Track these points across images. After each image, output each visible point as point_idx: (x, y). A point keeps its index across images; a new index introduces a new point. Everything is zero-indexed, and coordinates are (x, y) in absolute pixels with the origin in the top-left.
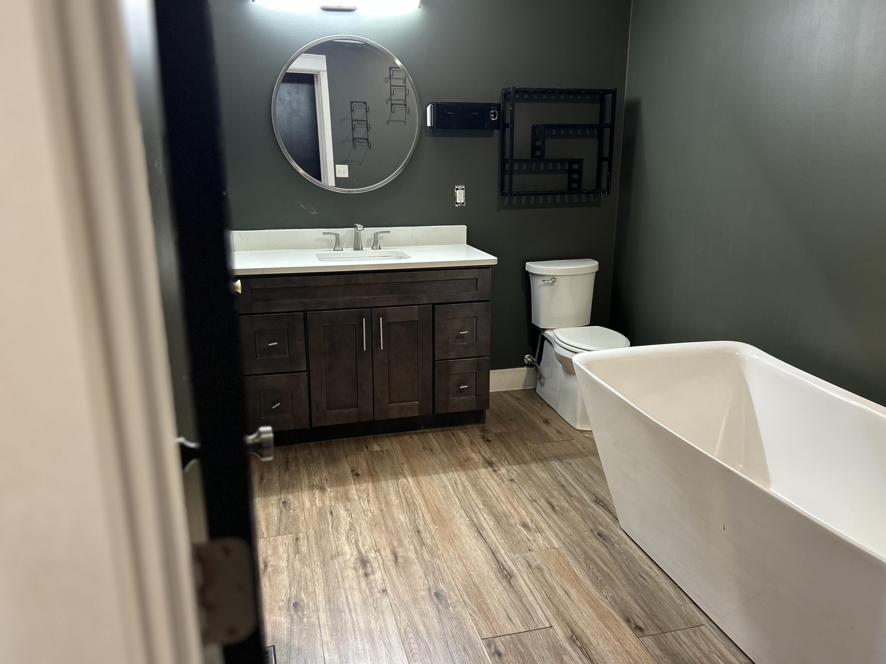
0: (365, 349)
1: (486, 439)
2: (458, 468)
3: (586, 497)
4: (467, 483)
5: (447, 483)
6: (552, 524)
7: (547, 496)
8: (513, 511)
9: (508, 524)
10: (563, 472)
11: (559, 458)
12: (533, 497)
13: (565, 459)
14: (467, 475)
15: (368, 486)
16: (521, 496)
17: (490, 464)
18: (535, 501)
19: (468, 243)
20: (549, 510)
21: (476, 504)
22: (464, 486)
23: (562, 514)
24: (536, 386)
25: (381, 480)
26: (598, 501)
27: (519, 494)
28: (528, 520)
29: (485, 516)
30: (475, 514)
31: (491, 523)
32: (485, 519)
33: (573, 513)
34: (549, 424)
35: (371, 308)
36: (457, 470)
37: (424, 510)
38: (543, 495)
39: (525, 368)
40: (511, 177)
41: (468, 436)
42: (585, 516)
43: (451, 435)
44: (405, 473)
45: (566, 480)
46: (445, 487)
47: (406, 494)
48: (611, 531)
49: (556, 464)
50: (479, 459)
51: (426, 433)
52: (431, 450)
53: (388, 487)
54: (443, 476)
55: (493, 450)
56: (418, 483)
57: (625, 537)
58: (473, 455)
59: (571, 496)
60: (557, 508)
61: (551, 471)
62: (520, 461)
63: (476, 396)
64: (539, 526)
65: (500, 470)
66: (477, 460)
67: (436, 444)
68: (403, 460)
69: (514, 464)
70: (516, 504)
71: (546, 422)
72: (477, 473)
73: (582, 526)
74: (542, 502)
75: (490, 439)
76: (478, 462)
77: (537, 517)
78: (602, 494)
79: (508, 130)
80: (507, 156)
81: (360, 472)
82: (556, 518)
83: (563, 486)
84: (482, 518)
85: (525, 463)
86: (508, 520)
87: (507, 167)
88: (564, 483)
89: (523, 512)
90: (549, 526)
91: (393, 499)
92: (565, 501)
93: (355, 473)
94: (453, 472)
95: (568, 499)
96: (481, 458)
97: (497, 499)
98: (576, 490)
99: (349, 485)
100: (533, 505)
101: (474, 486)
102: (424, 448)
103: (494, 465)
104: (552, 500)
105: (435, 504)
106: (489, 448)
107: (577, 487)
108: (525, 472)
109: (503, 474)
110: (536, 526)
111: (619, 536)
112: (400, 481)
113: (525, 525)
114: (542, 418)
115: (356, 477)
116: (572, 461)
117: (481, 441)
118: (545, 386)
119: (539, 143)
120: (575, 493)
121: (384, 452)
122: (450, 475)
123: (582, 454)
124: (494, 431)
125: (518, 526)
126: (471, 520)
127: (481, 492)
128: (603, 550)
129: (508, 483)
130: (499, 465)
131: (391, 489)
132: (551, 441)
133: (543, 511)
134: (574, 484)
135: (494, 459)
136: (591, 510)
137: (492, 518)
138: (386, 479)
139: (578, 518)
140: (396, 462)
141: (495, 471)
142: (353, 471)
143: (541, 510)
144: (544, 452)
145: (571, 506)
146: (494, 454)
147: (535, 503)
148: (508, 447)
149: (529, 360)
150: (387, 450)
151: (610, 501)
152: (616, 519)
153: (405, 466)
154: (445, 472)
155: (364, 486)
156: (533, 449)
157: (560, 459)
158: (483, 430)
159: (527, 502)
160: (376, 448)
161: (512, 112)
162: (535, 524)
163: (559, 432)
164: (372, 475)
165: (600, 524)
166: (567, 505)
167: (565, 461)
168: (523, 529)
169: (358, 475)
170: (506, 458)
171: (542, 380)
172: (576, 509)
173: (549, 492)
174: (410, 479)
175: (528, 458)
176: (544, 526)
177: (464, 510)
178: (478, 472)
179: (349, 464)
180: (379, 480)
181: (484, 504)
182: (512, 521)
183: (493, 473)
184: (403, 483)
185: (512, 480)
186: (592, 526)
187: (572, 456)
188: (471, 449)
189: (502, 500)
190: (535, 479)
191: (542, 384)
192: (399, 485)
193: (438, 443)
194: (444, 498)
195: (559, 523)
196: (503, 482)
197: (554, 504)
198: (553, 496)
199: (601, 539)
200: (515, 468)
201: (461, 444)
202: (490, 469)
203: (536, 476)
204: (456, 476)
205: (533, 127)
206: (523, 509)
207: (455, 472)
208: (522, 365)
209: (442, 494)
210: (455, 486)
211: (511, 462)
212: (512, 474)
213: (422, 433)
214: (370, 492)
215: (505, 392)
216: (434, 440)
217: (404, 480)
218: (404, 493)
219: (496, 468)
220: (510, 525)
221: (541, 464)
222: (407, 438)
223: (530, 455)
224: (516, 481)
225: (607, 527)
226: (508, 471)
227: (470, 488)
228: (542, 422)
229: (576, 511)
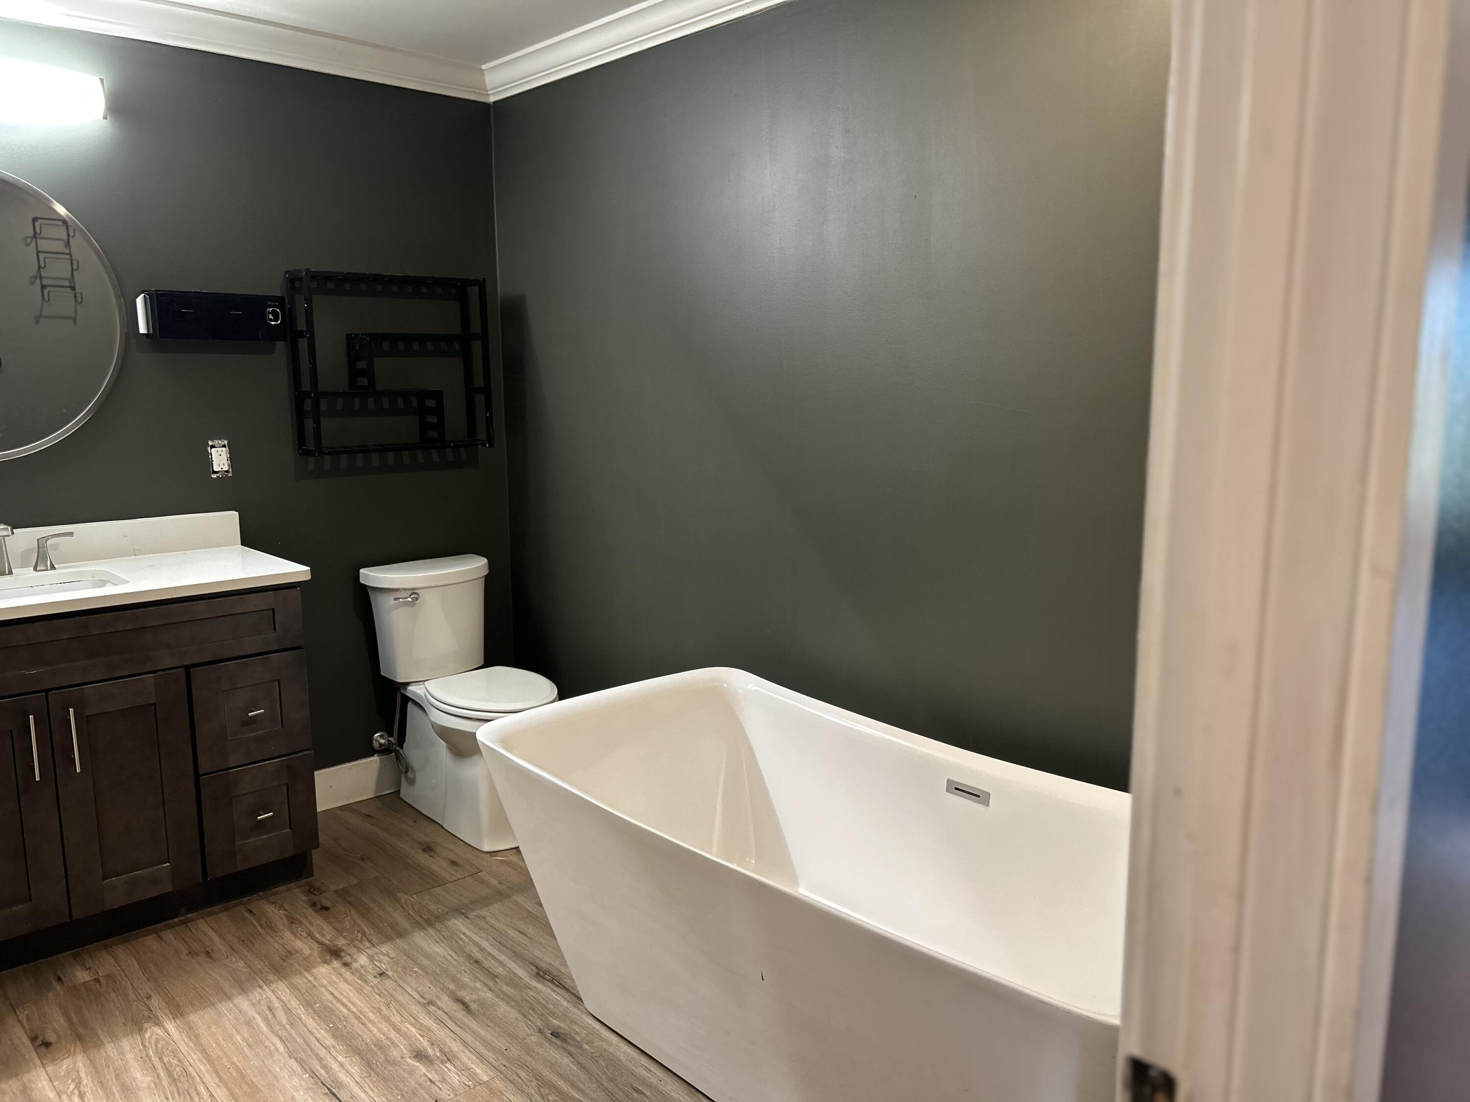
0: (38, 778)
1: (319, 906)
2: (271, 977)
3: (520, 972)
4: (294, 1003)
5: (252, 1013)
6: (469, 1039)
7: (452, 987)
8: (393, 1034)
9: (388, 1061)
10: (474, 937)
11: (460, 911)
12: (426, 996)
13: (472, 910)
14: (294, 988)
15: (75, 1063)
16: (404, 999)
17: (335, 953)
18: (431, 1003)
19: (243, 543)
20: (461, 1014)
21: (317, 1040)
22: (288, 1011)
23: (484, 1015)
24: (400, 786)
25: (103, 1044)
26: (541, 974)
27: (400, 998)
28: (425, 1044)
29: (340, 1058)
30: (320, 1060)
31: (355, 1070)
32: (341, 1065)
33: (503, 1008)
34: (434, 852)
35: (47, 691)
36: (268, 983)
37: (210, 1079)
38: (444, 989)
39: (375, 758)
40: (317, 423)
41: (282, 907)
42: (525, 1008)
43: (247, 915)
44: (157, 1017)
45: (482, 949)
46: (249, 1023)
47: (166, 1059)
48: (574, 1022)
49: (458, 924)
50: (311, 949)
51: (192, 920)
52: (208, 953)
53: (122, 1053)
54: (242, 1002)
55: (337, 925)
56: (190, 1030)
57: (597, 1026)
58: (298, 944)
59: (494, 976)
60: (473, 1006)
61: (451, 939)
62: (394, 933)
63: (290, 829)
64: (446, 1050)
65: (355, 960)
66: (307, 951)
67: (216, 938)
68: (148, 988)
69: (382, 943)
70: (396, 1019)
71: (428, 849)
72: (311, 979)
73: (523, 1028)
74: (446, 1002)
75: (328, 904)
76: (311, 955)
77: (441, 1033)
78: (546, 959)
79: (303, 344)
80: (306, 386)
81: (51, 1037)
82: (474, 1025)
83: (477, 962)
84: (335, 1066)
85: (401, 934)
86: (386, 1055)
87: (308, 405)
88: (478, 956)
89: (413, 1029)
90: (465, 1044)
91: (140, 1077)
92: (485, 989)
93: (39, 1042)
94: (261, 987)
95: (491, 984)
96: (315, 946)
97: (358, 1018)
98: (502, 964)
99: (29, 1071)
100: (429, 1012)
101: (308, 1005)
102: (192, 953)
103: (343, 954)
104: (461, 994)
105: (233, 1063)
106: (329, 923)
107: (503, 958)
108: (404, 952)
109: (362, 967)
110: (442, 1051)
111: (587, 1027)
112: (147, 1035)
113: (420, 1056)
114: (420, 843)
115: (43, 1049)
116: (484, 912)
117: (310, 912)
118: (416, 785)
119: (362, 365)
120: (500, 970)
121: (103, 981)
122: (257, 994)
123: (500, 896)
124: (334, 888)
125: (408, 1060)
126: (314, 1074)
127: (324, 1014)
128: (565, 1060)
129: (375, 981)
130: (352, 950)
131: (130, 1056)
132: (440, 882)
133: (450, 1018)
134: (495, 952)
135: (341, 942)
136: (531, 993)
137: (356, 1059)
138: (114, 1037)
139: (513, 1014)
140: (132, 997)
141: (346, 965)
142: (33, 1039)
143: (446, 1018)
144: (432, 907)
145: (497, 996)
146: (339, 932)
147: (432, 1008)
148: (365, 912)
149: (382, 741)
150: (109, 976)
151: (563, 969)
152: (577, 998)
153: (156, 1002)
154: (243, 991)
155: (66, 1065)
156: (413, 906)
157: (463, 914)
158: (312, 890)
159: (415, 1009)
160: (82, 976)
161: (309, 313)
162: (439, 1046)
163: (454, 863)
164: (80, 1038)
165: (553, 1014)
166: (489, 995)
167: (472, 915)
168: (418, 1064)
169: (47, 1045)
170: (364, 934)
171: (410, 774)
172: (507, 998)
173: (454, 980)
174: (170, 1026)
175: (405, 924)
176: (456, 1047)
177: (296, 1060)
178: (312, 975)
179: (23, 1026)
180: (98, 1044)
181: (335, 1037)
182: (395, 1054)
183: (343, 970)
184: (154, 1037)
185: (382, 974)
186: (539, 1023)
187: (484, 902)
188: (293, 933)
189: (370, 1020)
190: (425, 962)
191: (412, 782)
192: (147, 1044)
193: (221, 936)
194: (249, 1046)
195: (483, 1033)
196: (366, 982)
197: (467, 999)
198: (462, 986)
199: (559, 1043)
200: (384, 949)
201: (270, 927)
202: (336, 964)
203: (428, 956)
204: (269, 993)
205: (349, 336)
206: (412, 1025)
207: (265, 988)
208: (370, 751)
209: (244, 1039)
210: (270, 1016)
211: (375, 940)
212: (380, 962)
213: (183, 923)
214: (83, 1075)
215: (341, 808)
216: (211, 933)
217: (157, 1030)
218: (161, 1058)
219: (348, 959)
220: (393, 1063)
221: (431, 931)
222: (150, 941)
223: (408, 916)
224: (390, 973)
225: (564, 1017)
226: (371, 958)
227: (301, 1012)
228: (420, 851)
229: (508, 1003)
